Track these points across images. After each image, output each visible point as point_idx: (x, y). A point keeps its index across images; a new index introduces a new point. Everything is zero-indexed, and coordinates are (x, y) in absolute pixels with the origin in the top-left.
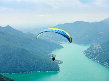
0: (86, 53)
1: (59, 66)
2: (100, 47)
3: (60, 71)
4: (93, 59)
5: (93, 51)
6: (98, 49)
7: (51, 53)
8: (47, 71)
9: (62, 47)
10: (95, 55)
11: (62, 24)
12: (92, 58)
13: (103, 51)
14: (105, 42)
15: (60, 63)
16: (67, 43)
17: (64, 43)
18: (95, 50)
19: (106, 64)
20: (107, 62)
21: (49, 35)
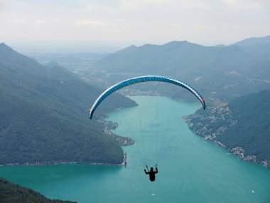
0: (191, 122)
1: (124, 152)
2: (228, 108)
3: (126, 163)
4: (209, 136)
5: (210, 117)
6: (223, 113)
7: (105, 117)
8: (93, 161)
9: (134, 104)
10: (214, 128)
11: (138, 46)
12: (207, 134)
13: (235, 120)
14: (240, 96)
15: (126, 145)
16: (146, 95)
17: (140, 95)
18: (216, 114)
19: (241, 152)
20: (244, 148)
21: (103, 71)
